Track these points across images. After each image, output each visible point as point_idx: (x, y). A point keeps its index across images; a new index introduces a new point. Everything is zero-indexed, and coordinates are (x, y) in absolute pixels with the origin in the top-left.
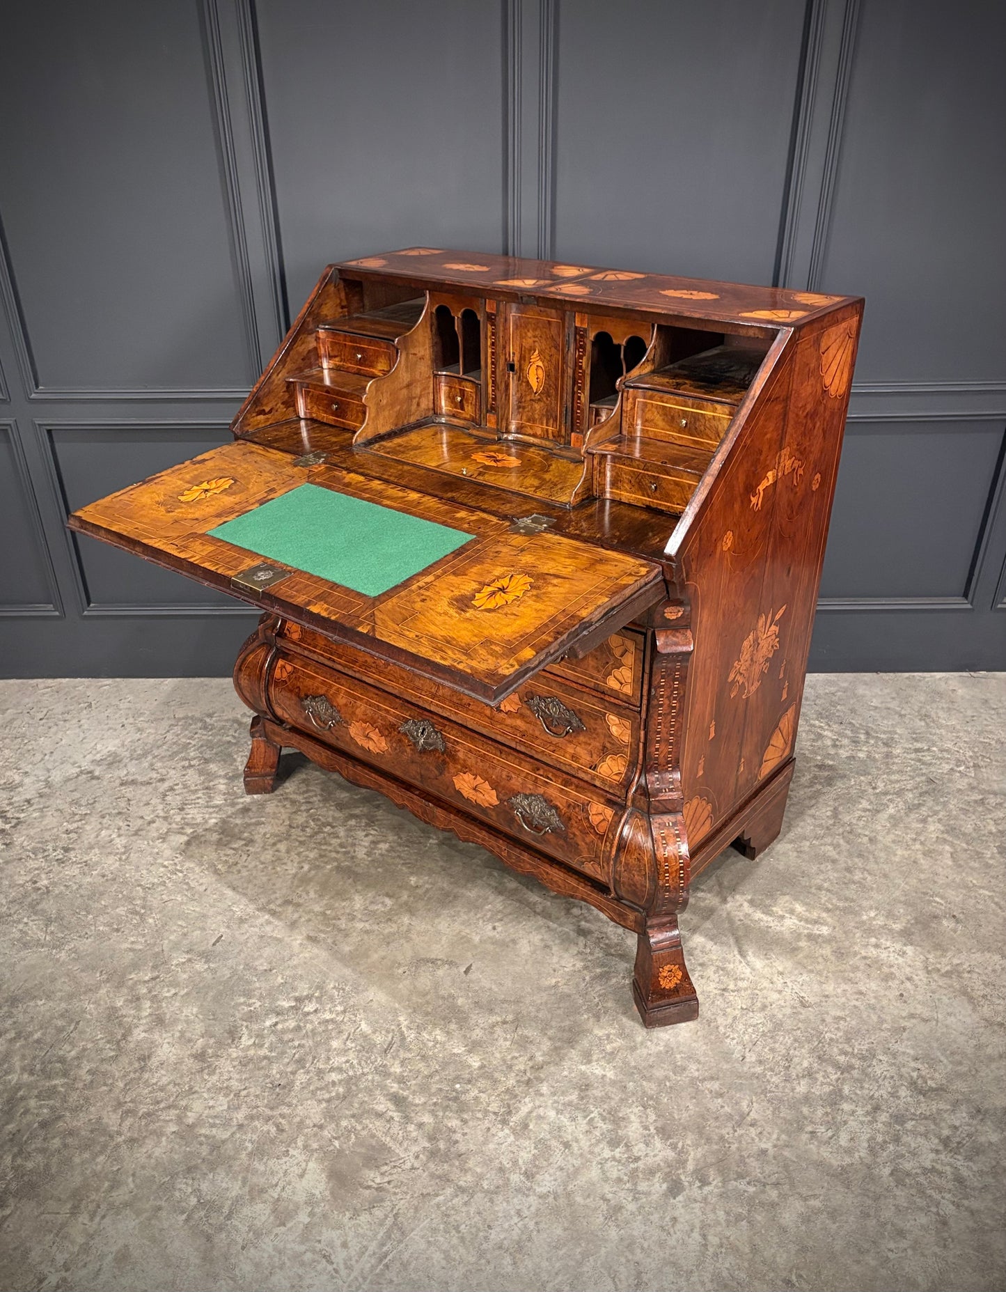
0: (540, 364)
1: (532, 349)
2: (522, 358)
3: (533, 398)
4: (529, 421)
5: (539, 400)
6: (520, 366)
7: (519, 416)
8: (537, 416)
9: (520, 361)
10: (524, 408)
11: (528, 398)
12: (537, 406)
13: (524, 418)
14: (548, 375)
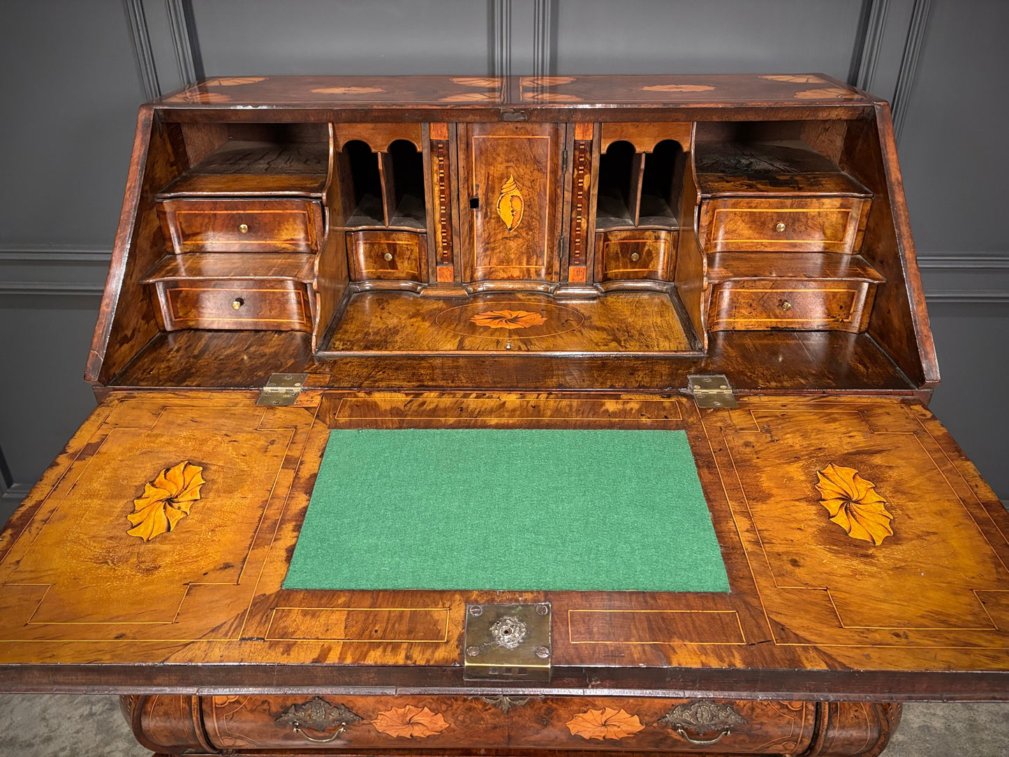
0: (517, 193)
1: (503, 178)
2: (490, 189)
3: (506, 234)
4: (501, 262)
5: (516, 236)
6: (487, 199)
7: (487, 261)
8: (512, 256)
9: (486, 194)
10: (493, 249)
11: (500, 237)
12: (513, 244)
13: (494, 261)
14: (529, 205)
